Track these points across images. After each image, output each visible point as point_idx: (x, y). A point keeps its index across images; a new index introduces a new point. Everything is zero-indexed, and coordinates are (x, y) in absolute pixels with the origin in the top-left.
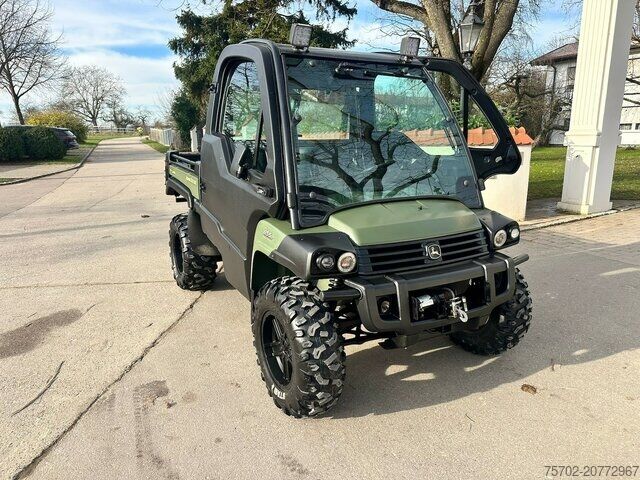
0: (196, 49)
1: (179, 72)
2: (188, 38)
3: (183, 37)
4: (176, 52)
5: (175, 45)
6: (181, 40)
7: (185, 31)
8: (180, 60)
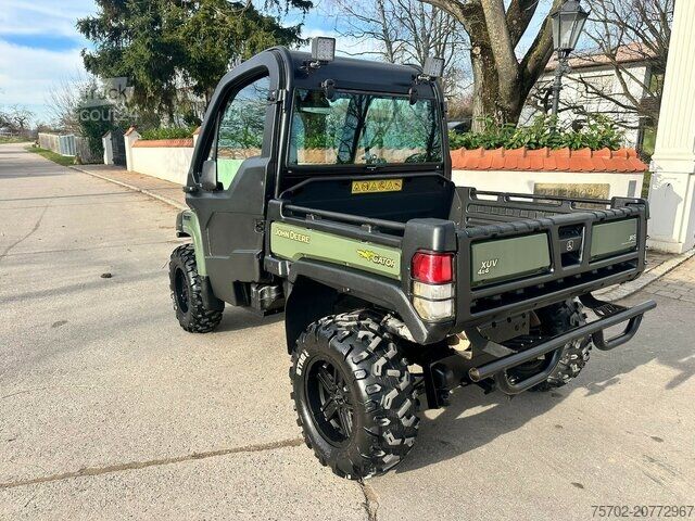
0: (116, 34)
1: (90, 63)
2: (106, 18)
3: (98, 17)
4: (88, 36)
5: (87, 27)
6: (94, 22)
7: (101, 9)
8: (93, 47)
